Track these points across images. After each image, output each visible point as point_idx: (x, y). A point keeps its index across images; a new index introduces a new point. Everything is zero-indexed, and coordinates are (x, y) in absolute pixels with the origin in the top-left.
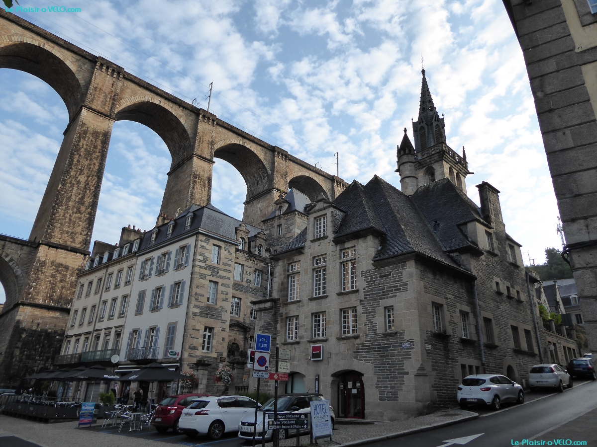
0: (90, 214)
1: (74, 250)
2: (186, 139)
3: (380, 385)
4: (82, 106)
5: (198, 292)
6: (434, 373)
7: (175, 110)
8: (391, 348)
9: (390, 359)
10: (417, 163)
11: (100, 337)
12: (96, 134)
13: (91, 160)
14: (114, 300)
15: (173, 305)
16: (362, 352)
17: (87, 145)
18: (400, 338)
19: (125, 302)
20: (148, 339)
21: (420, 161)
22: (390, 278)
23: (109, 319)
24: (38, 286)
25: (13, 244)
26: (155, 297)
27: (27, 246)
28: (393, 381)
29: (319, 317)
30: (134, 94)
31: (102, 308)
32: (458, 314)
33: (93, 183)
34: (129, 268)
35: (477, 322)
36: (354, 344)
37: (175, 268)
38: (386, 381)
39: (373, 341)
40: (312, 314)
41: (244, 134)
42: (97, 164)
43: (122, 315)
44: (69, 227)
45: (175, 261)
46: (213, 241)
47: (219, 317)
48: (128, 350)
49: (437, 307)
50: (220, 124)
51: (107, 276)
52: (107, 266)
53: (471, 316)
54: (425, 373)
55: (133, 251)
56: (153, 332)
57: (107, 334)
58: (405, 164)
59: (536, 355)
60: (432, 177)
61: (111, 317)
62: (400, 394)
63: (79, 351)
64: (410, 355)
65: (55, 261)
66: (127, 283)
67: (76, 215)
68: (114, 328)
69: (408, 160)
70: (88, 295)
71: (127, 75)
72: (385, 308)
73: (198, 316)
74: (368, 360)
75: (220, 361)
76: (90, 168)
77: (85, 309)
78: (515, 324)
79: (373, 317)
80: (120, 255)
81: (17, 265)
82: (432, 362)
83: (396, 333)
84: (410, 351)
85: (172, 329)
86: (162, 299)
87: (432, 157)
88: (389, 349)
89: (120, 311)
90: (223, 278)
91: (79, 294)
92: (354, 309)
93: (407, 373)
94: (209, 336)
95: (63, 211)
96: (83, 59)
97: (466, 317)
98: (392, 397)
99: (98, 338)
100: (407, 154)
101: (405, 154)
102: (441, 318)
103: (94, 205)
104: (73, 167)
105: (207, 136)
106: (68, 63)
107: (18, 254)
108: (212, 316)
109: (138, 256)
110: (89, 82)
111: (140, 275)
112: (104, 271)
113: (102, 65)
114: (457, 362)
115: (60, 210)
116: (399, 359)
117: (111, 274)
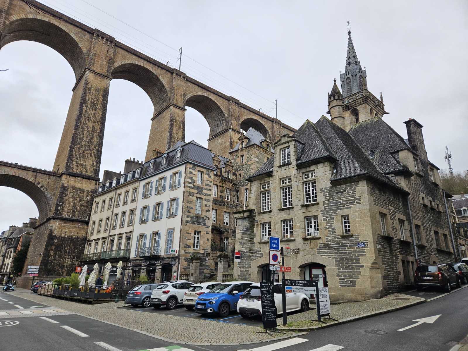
0: (98, 150)
1: (88, 178)
2: (165, 92)
3: (340, 275)
4: (86, 69)
5: (189, 206)
6: (384, 266)
7: (155, 70)
8: (349, 247)
9: (348, 255)
10: (345, 106)
11: (114, 240)
12: (97, 90)
13: (96, 110)
14: (124, 213)
15: (171, 215)
16: (324, 249)
17: (92, 99)
18: (356, 239)
19: (132, 214)
20: (152, 241)
21: (347, 105)
22: (345, 193)
23: (120, 228)
24: (64, 205)
25: (43, 175)
26: (156, 210)
27: (53, 176)
28: (351, 272)
29: (287, 223)
30: (124, 58)
31: (114, 220)
32: (397, 222)
33: (98, 127)
34: (134, 189)
35: (411, 228)
36: (317, 243)
37: (170, 189)
38: (345, 272)
39: (333, 241)
40: (282, 221)
41: (206, 88)
42: (101, 113)
43: (130, 224)
44: (83, 161)
45: (170, 183)
46: (197, 168)
47: (204, 224)
48: (137, 249)
49: (383, 215)
50: (189, 80)
51: (117, 196)
52: (116, 189)
53: (406, 223)
54: (378, 266)
55: (136, 177)
56: (156, 236)
57: (120, 238)
58: (335, 107)
59: (452, 253)
60: (356, 117)
61: (122, 226)
62: (357, 281)
63: (99, 251)
64: (365, 252)
65: (75, 186)
66: (133, 201)
67: (88, 152)
68: (125, 234)
69: (337, 104)
70: (102, 211)
71: (118, 43)
72: (342, 216)
73: (190, 223)
74: (329, 255)
75: (206, 255)
76: (95, 116)
77: (101, 221)
78: (436, 230)
79: (332, 223)
80: (126, 180)
81: (47, 190)
82: (382, 258)
83: (353, 235)
84: (365, 250)
85: (170, 233)
86: (161, 212)
87: (357, 101)
88: (346, 248)
89: (129, 221)
90: (207, 195)
91: (95, 210)
92: (316, 217)
93: (363, 266)
94: (198, 238)
95: (78, 149)
96: (83, 32)
97: (402, 224)
98: (351, 284)
99: (112, 241)
100: (337, 99)
101: (334, 99)
102: (385, 224)
103: (100, 144)
104: (83, 116)
105: (180, 89)
106: (72, 35)
107: (47, 182)
108: (199, 223)
109: (140, 181)
110: (90, 50)
111: (143, 194)
112: (114, 192)
113: (98, 35)
114: (399, 258)
115: (75, 148)
116: (355, 255)
117: (120, 195)
